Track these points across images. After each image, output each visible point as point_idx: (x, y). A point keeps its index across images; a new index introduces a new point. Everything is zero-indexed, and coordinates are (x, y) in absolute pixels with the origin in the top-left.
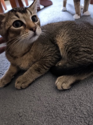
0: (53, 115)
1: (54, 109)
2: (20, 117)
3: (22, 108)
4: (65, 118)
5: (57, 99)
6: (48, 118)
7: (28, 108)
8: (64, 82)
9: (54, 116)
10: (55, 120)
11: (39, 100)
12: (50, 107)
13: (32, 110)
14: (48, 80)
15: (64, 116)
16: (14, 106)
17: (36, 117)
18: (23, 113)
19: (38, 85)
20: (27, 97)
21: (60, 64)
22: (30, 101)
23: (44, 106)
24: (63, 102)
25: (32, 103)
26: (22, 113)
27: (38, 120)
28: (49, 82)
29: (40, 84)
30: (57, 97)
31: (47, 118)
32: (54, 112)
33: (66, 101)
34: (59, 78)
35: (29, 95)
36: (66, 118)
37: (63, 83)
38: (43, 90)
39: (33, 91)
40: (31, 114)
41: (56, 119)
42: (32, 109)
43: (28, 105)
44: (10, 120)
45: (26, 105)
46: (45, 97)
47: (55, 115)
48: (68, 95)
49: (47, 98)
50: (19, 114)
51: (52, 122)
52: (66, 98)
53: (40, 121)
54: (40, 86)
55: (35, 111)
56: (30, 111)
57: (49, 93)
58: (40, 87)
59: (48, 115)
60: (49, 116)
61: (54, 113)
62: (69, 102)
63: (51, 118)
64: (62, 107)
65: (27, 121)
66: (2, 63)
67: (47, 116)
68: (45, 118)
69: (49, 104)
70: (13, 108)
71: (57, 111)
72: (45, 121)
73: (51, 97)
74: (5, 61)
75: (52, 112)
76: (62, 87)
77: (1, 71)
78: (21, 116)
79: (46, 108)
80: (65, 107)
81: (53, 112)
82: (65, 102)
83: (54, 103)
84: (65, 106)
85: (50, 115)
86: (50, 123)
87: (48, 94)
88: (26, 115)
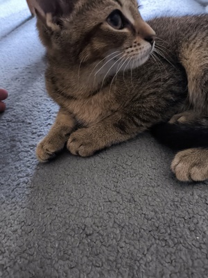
0: (167, 238)
1: (169, 226)
2: (87, 235)
3: (91, 214)
4: (198, 250)
5: (176, 203)
6: (155, 245)
7: (106, 217)
8: (195, 164)
9: (171, 243)
10: (173, 251)
11: (130, 201)
12: (159, 219)
13: (115, 222)
14: (149, 157)
15: (194, 243)
16: (71, 210)
17: (127, 241)
18: (94, 226)
19: (124, 166)
20: (102, 191)
21: (182, 119)
22: (110, 201)
23: (143, 215)
24: (190, 211)
25: (113, 205)
26: (91, 226)
27: (132, 248)
28: (153, 163)
29: (130, 164)
30: (176, 199)
31: (153, 244)
32: (169, 232)
33: (199, 209)
34: (181, 153)
35: (106, 188)
36: (200, 248)
37: (192, 166)
38: (140, 178)
39: (115, 180)
40: (113, 232)
41: (175, 248)
42: (116, 220)
43: (106, 210)
44: (63, 240)
45: (100, 209)
46: (145, 195)
47: (172, 240)
48: (202, 196)
49: (150, 199)
50: (84, 230)
51: (166, 256)
52: (197, 202)
53: (136, 251)
54: (132, 168)
55: (123, 225)
56: (111, 225)
57: (153, 187)
58: (131, 171)
59: (157, 237)
60: (157, 241)
61: (170, 234)
62: (205, 212)
63: (162, 247)
64: (188, 223)
65: (104, 248)
66: (36, 109)
67: (153, 240)
68: (148, 244)
69: (156, 212)
70: (69, 213)
71: (176, 231)
72: (148, 250)
73: (159, 197)
74: (43, 106)
75: (164, 231)
76: (190, 176)
77: (35, 129)
78: (90, 235)
79: (150, 222)
80: (198, 223)
81: (166, 232)
82: (196, 212)
83: (167, 211)
84: (195, 221)
85: (161, 238)
86: (162, 258)
87: (151, 188)
88: (101, 232)
